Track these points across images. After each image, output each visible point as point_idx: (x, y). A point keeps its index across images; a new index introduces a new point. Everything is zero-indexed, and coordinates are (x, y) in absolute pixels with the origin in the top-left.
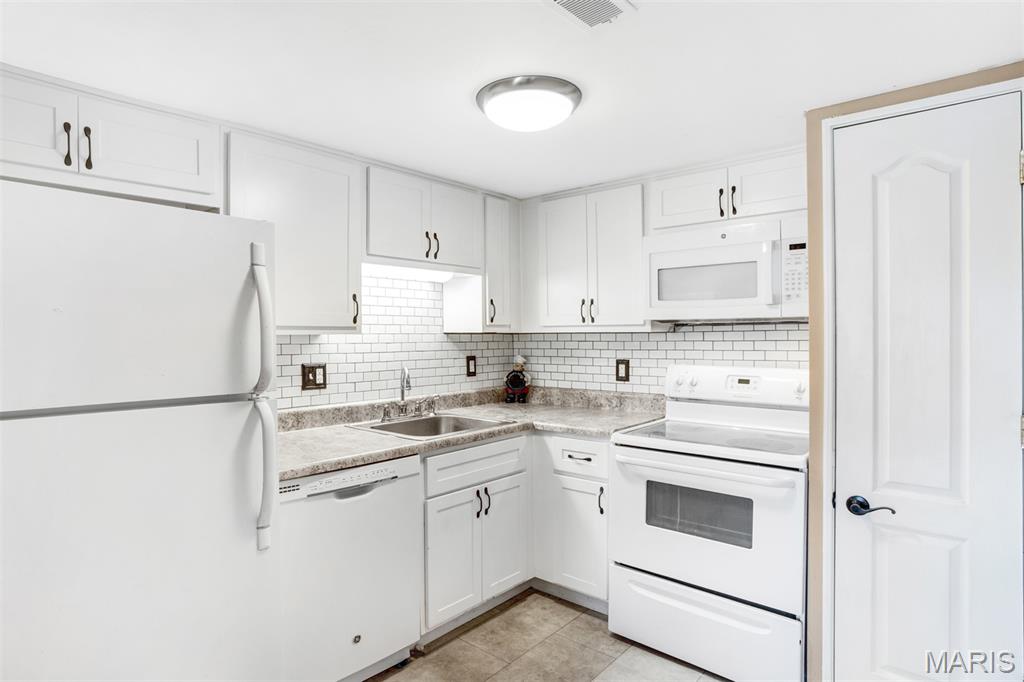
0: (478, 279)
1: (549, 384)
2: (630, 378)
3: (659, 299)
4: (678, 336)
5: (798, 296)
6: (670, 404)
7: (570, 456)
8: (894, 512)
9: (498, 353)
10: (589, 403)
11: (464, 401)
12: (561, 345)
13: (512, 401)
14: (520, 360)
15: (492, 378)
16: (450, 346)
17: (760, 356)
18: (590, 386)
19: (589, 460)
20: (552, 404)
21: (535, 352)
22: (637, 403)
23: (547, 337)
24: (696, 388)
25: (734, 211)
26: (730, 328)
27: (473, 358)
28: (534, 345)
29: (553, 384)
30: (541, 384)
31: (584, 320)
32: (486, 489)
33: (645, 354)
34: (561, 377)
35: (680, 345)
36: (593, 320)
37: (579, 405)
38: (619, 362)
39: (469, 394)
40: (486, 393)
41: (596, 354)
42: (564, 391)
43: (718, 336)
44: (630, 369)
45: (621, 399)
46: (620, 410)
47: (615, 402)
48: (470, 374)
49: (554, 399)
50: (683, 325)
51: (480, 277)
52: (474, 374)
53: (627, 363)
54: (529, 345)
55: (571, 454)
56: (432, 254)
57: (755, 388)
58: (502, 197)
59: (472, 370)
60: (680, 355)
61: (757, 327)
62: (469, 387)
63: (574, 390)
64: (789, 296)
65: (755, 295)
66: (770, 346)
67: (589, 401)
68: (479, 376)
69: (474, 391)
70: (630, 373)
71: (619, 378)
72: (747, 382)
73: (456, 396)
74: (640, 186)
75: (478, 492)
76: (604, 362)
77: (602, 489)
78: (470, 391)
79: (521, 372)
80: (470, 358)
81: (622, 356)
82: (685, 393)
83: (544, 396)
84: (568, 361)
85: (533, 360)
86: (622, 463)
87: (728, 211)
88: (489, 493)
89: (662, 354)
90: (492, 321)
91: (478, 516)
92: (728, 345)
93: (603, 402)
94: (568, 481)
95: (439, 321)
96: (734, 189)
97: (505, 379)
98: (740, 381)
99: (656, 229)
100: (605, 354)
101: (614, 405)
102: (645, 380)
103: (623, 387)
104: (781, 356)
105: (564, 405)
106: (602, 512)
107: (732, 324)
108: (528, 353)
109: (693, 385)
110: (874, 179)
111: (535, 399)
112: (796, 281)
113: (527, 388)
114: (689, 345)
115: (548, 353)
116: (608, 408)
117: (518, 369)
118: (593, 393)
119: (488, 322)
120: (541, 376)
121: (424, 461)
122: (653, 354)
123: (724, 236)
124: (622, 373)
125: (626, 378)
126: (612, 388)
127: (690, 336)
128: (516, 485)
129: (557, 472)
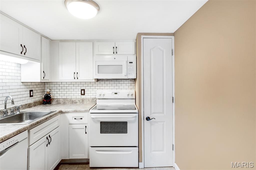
0: (39, 64)
1: (58, 97)
2: (85, 94)
3: (98, 73)
4: (98, 83)
5: (131, 74)
6: (98, 100)
7: (75, 119)
8: (155, 119)
9: (40, 88)
10: (73, 102)
11: (29, 106)
12: (63, 86)
13: (46, 104)
14: (48, 90)
15: (38, 97)
16: (23, 87)
17: (118, 87)
18: (73, 97)
19: (82, 119)
20: (60, 103)
21: (53, 88)
22: (88, 101)
23: (58, 83)
24: (104, 96)
25: (117, 53)
26: (111, 81)
27: (32, 91)
28: (53, 86)
29: (60, 97)
30: (56, 97)
31: (75, 78)
32: (49, 136)
33: (89, 88)
34: (63, 95)
35: (99, 85)
36: (78, 78)
37: (69, 103)
38: (82, 90)
39: (31, 103)
40: (37, 102)
41: (75, 88)
42: (64, 99)
43: (108, 83)
44: (85, 92)
45: (83, 100)
46: (82, 103)
47: (81, 101)
48: (31, 96)
49: (61, 102)
50: (100, 80)
51: (40, 63)
52: (32, 96)
53: (84, 90)
54: (51, 86)
55: (75, 118)
56: (23, 53)
57: (118, 95)
58: (47, 38)
59: (32, 95)
60: (99, 87)
61: (117, 81)
62: (31, 101)
63: (68, 98)
64: (129, 74)
65: (122, 73)
66: (120, 85)
67: (73, 101)
68: (34, 97)
69: (32, 102)
70: (85, 93)
71: (82, 94)
72: (117, 93)
73: (26, 104)
74: (92, 43)
75: (47, 137)
76: (77, 90)
77: (86, 127)
78: (31, 102)
79: (49, 94)
80: (31, 91)
81: (83, 88)
82: (102, 97)
83: (57, 101)
84: (65, 90)
85: (53, 90)
86: (93, 118)
87: (115, 53)
88: (50, 136)
89: (94, 87)
90: (44, 78)
91: (47, 146)
92: (111, 85)
93: (77, 101)
94: (74, 126)
95: (19, 78)
96: (116, 47)
97: (43, 97)
98: (115, 93)
99: (96, 55)
100: (77, 88)
101: (81, 102)
102: (89, 95)
103: (83, 97)
104: (122, 87)
105: (64, 103)
106: (86, 133)
107: (112, 80)
108: (51, 88)
109: (104, 95)
110: (150, 50)
111: (54, 103)
112: (131, 70)
113: (51, 99)
114: (101, 85)
115: (58, 88)
116: (79, 103)
117: (48, 93)
118: (74, 99)
119: (42, 78)
120: (56, 95)
121: (29, 132)
122: (91, 88)
123: (115, 58)
124: (83, 93)
125: (84, 94)
126: (80, 97)
127: (101, 83)
128: (57, 131)
129: (70, 124)
